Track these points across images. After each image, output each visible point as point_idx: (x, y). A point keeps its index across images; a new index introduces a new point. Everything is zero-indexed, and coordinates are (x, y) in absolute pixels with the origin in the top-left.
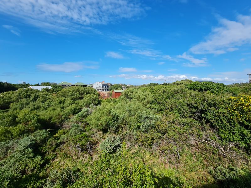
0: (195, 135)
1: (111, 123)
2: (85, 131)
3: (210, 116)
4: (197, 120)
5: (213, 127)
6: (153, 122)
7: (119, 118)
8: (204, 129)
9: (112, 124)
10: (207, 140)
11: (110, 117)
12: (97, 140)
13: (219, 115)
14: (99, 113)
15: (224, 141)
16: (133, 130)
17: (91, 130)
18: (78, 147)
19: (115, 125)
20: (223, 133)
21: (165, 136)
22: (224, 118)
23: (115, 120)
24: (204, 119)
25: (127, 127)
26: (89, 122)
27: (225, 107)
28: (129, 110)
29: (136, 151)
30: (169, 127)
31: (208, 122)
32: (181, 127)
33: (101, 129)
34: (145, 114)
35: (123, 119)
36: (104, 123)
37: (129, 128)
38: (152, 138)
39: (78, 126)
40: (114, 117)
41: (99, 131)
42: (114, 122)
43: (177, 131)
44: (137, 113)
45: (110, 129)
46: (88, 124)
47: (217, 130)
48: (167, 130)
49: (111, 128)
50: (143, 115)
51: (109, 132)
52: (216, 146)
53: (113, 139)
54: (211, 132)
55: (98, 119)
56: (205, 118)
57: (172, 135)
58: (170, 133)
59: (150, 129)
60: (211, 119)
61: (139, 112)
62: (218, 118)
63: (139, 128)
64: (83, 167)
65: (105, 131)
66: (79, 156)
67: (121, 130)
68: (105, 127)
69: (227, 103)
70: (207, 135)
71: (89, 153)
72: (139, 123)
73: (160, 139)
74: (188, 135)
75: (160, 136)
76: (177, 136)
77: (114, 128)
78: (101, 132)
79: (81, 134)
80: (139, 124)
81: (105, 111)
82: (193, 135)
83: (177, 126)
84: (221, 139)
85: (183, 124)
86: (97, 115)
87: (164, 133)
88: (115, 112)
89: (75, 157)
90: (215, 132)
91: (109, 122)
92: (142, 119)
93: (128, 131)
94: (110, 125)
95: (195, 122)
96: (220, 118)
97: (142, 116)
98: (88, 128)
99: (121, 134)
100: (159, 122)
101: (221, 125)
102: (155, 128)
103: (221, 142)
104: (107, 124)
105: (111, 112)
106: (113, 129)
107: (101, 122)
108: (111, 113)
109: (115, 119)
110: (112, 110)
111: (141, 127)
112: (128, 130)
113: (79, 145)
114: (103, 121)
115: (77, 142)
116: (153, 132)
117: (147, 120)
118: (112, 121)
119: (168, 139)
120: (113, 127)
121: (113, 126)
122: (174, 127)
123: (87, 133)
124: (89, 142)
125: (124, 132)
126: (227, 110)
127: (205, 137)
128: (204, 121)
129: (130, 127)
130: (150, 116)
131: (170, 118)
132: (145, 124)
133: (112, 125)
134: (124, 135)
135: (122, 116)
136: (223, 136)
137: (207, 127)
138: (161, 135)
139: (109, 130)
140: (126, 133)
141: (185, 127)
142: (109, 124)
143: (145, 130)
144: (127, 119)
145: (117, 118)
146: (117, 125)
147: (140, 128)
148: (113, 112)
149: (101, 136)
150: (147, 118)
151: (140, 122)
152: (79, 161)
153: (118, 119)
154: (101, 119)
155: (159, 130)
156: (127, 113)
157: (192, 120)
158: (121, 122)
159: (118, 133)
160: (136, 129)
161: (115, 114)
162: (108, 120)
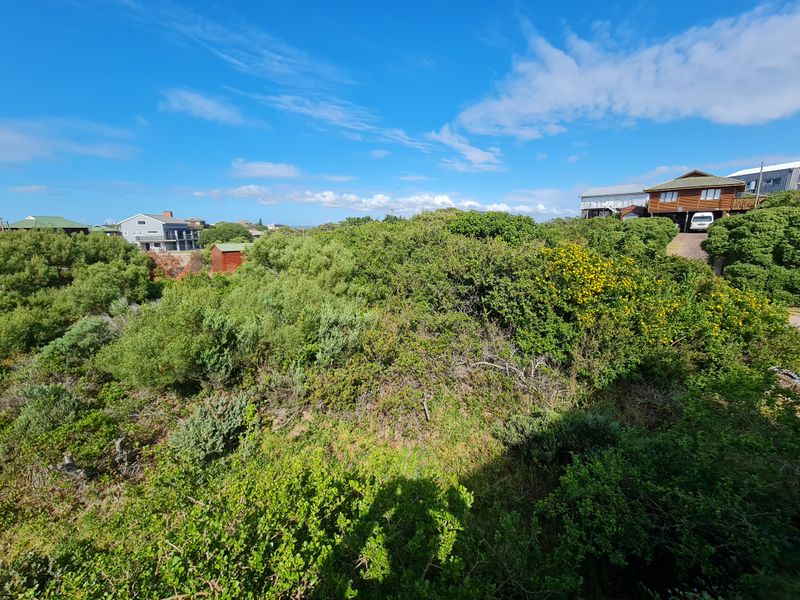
0: (467, 352)
1: (210, 357)
2: (101, 405)
3: (498, 300)
4: (472, 314)
5: (504, 326)
6: (353, 334)
7: (239, 337)
8: (485, 335)
9: (212, 361)
10: (491, 361)
11: (202, 336)
12: (157, 427)
13: (518, 295)
14: (154, 327)
15: (526, 355)
16: (292, 367)
17: (125, 396)
18: (71, 467)
19: (226, 361)
20: (524, 338)
21: (391, 368)
22: (528, 302)
23: (225, 346)
24: (485, 310)
25: (272, 361)
26: (110, 369)
27: (529, 274)
28: (274, 307)
29: (305, 428)
30: (401, 341)
31: (495, 314)
32: (434, 339)
33: (169, 385)
34: (328, 314)
35: (256, 338)
36: (178, 363)
37: (280, 364)
38: (355, 380)
39: (58, 393)
40: (218, 336)
41: (164, 391)
42: (221, 351)
43: (421, 350)
44: (303, 312)
45: (207, 380)
46: (107, 378)
47: (514, 332)
48: (396, 353)
49: (211, 376)
50: (323, 317)
51: (205, 391)
52: (509, 370)
53: (220, 408)
54: (499, 340)
55: (151, 353)
56: (489, 307)
57: (410, 361)
58: (405, 357)
59: (349, 357)
60: (501, 308)
61: (310, 307)
62: (516, 304)
63: (312, 357)
64: (105, 529)
65: (188, 388)
66: (83, 500)
67: (252, 375)
68: (185, 377)
69: (534, 265)
70: (491, 349)
71: (126, 477)
72: (313, 343)
73: (378, 379)
74: (450, 357)
75: (378, 372)
76: (422, 364)
77: (224, 371)
78: (173, 396)
79: (77, 419)
80: (310, 347)
81: (177, 317)
82: (461, 353)
83: (423, 337)
84: (520, 352)
85: (439, 330)
86: (147, 337)
87: (388, 362)
88: (218, 319)
89: (60, 509)
90: (508, 339)
91: (198, 354)
92: (321, 330)
93: (276, 376)
94: (204, 365)
95: (467, 321)
96: (518, 303)
97: (319, 320)
98: (108, 392)
99: (254, 388)
100: (371, 333)
101: (521, 318)
102: (362, 350)
103: (519, 358)
104: (193, 361)
105: (203, 317)
106: (220, 377)
107: (165, 358)
108: (206, 322)
109: (224, 341)
110: (209, 312)
111: (319, 356)
112: (274, 372)
113: (71, 458)
114: (173, 354)
115: (63, 450)
116: (355, 365)
117: (335, 331)
118: (214, 349)
119: (400, 373)
120: (219, 369)
121: (218, 366)
122: (414, 340)
123: (109, 411)
124: (120, 440)
125: (263, 378)
126: (533, 282)
127: (487, 354)
128: (486, 314)
129: (284, 359)
130: (345, 317)
131: (404, 318)
132: (329, 344)
133: (215, 364)
134: (261, 388)
135: (249, 327)
136: (523, 344)
137: (493, 328)
138: (378, 366)
139: (203, 384)
140: (270, 381)
141: (443, 336)
142: (199, 362)
143: (332, 360)
144: (267, 336)
145: (232, 336)
146: (234, 362)
147: (315, 359)
148: (213, 317)
149: (176, 410)
150: (336, 323)
151: (316, 341)
152: (81, 515)
153: (236, 338)
154: (163, 348)
155: (374, 354)
156: (267, 318)
157: (461, 316)
158: (247, 350)
159: (240, 386)
160: (302, 364)
161: (223, 324)
162: (194, 348)
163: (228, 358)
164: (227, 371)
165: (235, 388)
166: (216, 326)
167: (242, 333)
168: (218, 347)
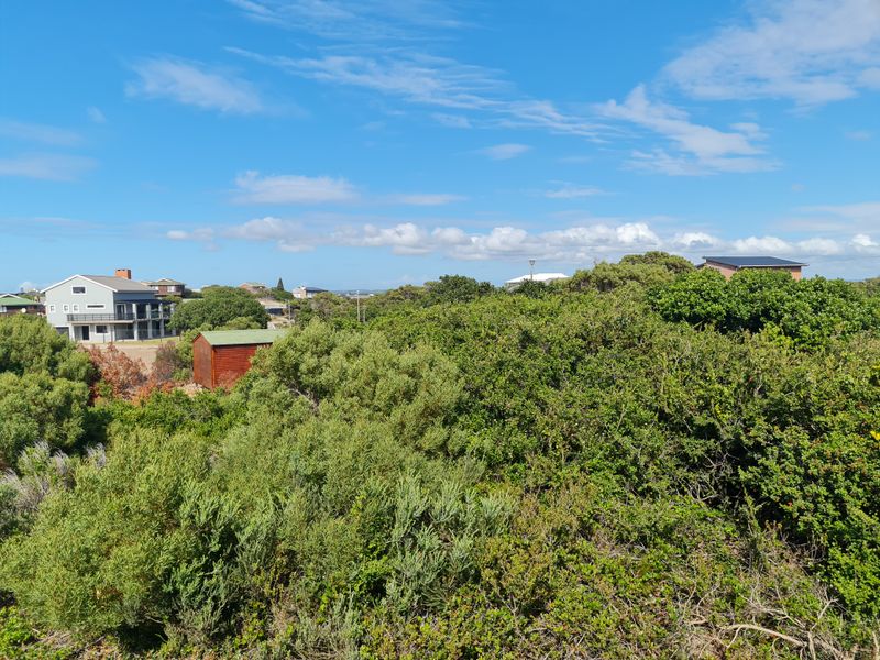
0: (710, 595)
1: (187, 580)
3: (780, 482)
4: (714, 504)
5: (797, 539)
6: (462, 545)
7: (242, 539)
8: (751, 558)
9: (191, 588)
10: (769, 622)
11: (175, 538)
13: (829, 473)
14: (94, 513)
15: (857, 616)
16: (337, 608)
17: (32, 640)
19: (216, 587)
20: (849, 574)
21: (540, 623)
22: (854, 488)
23: (215, 556)
24: (749, 499)
25: (300, 590)
27: (853, 424)
28: (308, 478)
30: (561, 563)
31: (772, 513)
32: (632, 558)
33: (109, 631)
34: (411, 499)
35: (272, 540)
36: (132, 590)
37: (316, 601)
38: (463, 649)
40: (205, 534)
41: (98, 637)
42: (208, 568)
43: (604, 584)
44: (363, 494)
45: (177, 622)
46: (6, 599)
47: (822, 554)
48: (549, 589)
49: (186, 616)
50: (402, 504)
51: (172, 643)
52: (818, 649)
54: (787, 569)
55: (85, 563)
56: (756, 492)
57: (581, 611)
58: (569, 597)
59: (451, 592)
60: (786, 498)
61: (376, 483)
62: (823, 491)
63: (377, 588)
65: (142, 637)
67: (260, 617)
68: (140, 614)
69: (865, 401)
70: (767, 594)
72: (379, 557)
73: (511, 648)
74: (670, 606)
75: (512, 633)
76: (607, 619)
77: (208, 609)
78: (112, 649)
80: (376, 566)
81: (137, 499)
82: (696, 599)
83: (608, 554)
84: (841, 607)
85: (643, 540)
86: (82, 529)
87: (534, 609)
88: (208, 502)
90: (809, 572)
91: (168, 573)
93: (307, 624)
94: (176, 592)
95: (704, 519)
96: (830, 488)
97: (393, 508)
99: (262, 646)
100: (496, 544)
101: (840, 525)
102: (477, 578)
103: (840, 624)
104: (157, 588)
105: (180, 500)
106: (201, 620)
107: (109, 577)
108: (185, 509)
109: (214, 546)
110: (191, 487)
111: (391, 586)
112: (303, 614)
114: (124, 569)
116: (464, 609)
117: (427, 538)
118: (195, 564)
119: (560, 639)
120: (203, 603)
121: (200, 597)
122: (588, 559)
125: (282, 627)
126: (863, 441)
127: (760, 606)
128: (750, 508)
129: (322, 588)
130: (446, 504)
131: (564, 510)
132: (413, 563)
133: (196, 593)
135: (260, 520)
136: (848, 589)
137: (770, 542)
138: (514, 621)
139: (170, 630)
140: (294, 636)
141: (652, 554)
142: (167, 588)
143: (417, 597)
144: (293, 539)
145: (229, 537)
146: (230, 591)
147: (383, 593)
148: (200, 499)
150: (425, 518)
151: (386, 552)
153: (236, 541)
154: (107, 555)
155: (502, 590)
156: (295, 503)
157: (687, 508)
158: (255, 566)
159: (237, 640)
160: (358, 600)
161: (215, 513)
162: (163, 559)
163: (220, 581)
164: (215, 608)
165: (227, 644)
166: (203, 518)
167: (248, 531)
168: (204, 559)
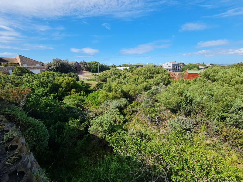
1: (183, 105)
2: (154, 107)
7: (194, 101)
9: (183, 106)
11: (182, 98)
12: (164, 117)
14: (170, 92)
16: (212, 118)
17: (159, 107)
18: (149, 117)
19: (187, 107)
23: (188, 103)
25: (204, 113)
26: (158, 99)
28: (209, 95)
29: (213, 143)
33: (170, 108)
34: (238, 103)
35: (200, 103)
36: (174, 103)
37: (207, 116)
39: (148, 101)
40: (187, 99)
41: (168, 109)
42: (187, 104)
44: (224, 99)
45: (180, 111)
46: (157, 101)
49: (182, 110)
50: (235, 104)
51: (178, 113)
53: (183, 121)
55: (168, 99)
61: (228, 98)
63: (223, 118)
64: (152, 134)
65: (174, 111)
66: (149, 125)
67: (195, 114)
68: (174, 108)
71: (157, 126)
72: (226, 113)
78: (169, 111)
79: (150, 108)
80: (224, 114)
81: (177, 91)
86: (167, 94)
88: (188, 94)
89: (145, 125)
91: (180, 103)
92: (232, 109)
93: (204, 118)
94: (181, 106)
97: (232, 105)
98: (156, 104)
99: (194, 119)
104: (178, 105)
105: (183, 93)
106: (185, 111)
107: (171, 101)
108: (184, 94)
109: (188, 101)
110: (185, 91)
111: (228, 119)
112: (204, 117)
113: (149, 116)
114: (174, 101)
115: (147, 113)
118: (184, 103)
121: (185, 108)
123: (156, 109)
124: (158, 117)
125: (199, 118)
129: (209, 114)
132: (236, 116)
134: (197, 120)
135: (198, 99)
139: (178, 111)
140: (202, 120)
142: (180, 105)
143: (235, 123)
144: (204, 104)
145: (191, 101)
146: (190, 109)
148: (187, 93)
149: (170, 115)
151: (227, 112)
152: (148, 128)
153: (192, 101)
154: (171, 98)
156: (206, 98)
158: (195, 106)
159: (190, 117)
160: (218, 119)
161: (189, 96)
162: (179, 101)
163: (189, 107)
164: (187, 110)
165: (188, 116)
166: (187, 96)
167: (195, 100)
168: (186, 102)
